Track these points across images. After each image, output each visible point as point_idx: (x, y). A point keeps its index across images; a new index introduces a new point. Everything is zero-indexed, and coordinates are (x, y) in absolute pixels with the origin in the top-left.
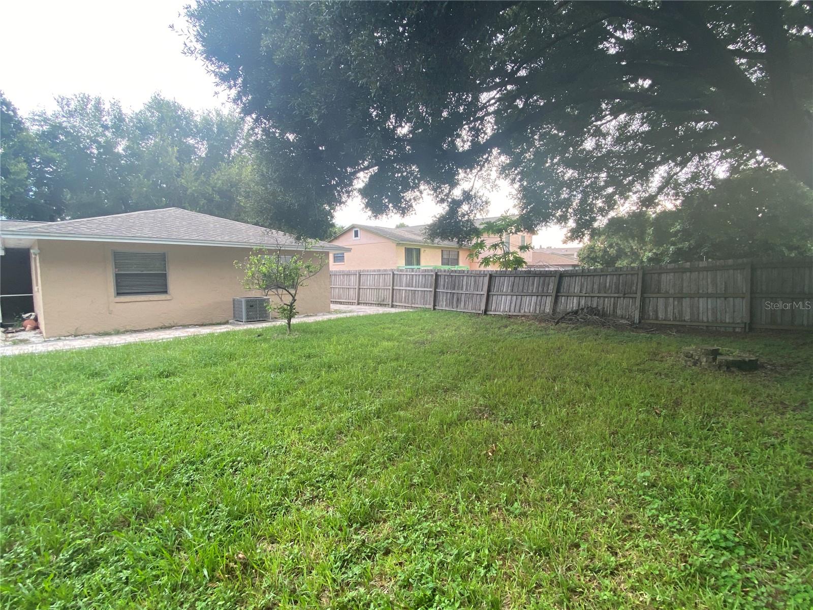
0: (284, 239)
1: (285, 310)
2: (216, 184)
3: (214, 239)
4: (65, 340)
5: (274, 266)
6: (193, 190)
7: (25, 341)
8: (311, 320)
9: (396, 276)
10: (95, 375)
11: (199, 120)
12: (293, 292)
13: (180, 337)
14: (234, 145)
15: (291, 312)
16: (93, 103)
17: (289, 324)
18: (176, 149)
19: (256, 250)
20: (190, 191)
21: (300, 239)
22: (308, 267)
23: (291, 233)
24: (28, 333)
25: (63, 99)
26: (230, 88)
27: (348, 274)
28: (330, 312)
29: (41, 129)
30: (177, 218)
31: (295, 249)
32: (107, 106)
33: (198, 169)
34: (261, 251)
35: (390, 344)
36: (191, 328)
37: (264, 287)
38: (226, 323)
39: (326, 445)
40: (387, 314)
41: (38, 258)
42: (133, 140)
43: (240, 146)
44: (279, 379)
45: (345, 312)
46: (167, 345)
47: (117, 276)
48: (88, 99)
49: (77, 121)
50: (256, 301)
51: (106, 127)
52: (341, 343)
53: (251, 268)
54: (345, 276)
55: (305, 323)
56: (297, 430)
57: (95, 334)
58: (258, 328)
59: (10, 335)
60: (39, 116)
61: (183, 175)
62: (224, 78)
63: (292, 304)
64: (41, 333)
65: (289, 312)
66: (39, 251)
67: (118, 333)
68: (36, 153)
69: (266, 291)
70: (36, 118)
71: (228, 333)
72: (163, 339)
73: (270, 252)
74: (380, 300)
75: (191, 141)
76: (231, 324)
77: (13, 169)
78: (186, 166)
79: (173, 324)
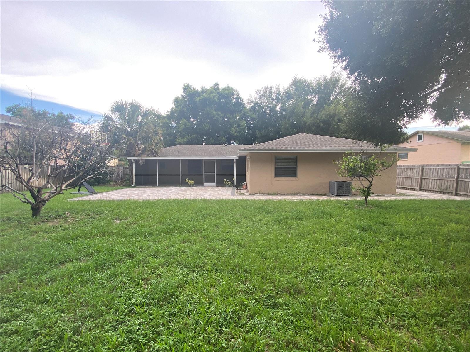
0: (366, 146)
1: (364, 191)
2: (321, 117)
3: (321, 148)
4: (256, 195)
5: (358, 162)
6: (310, 123)
7: (243, 194)
8: (382, 198)
9: (461, 170)
10: (268, 213)
11: (314, 85)
12: (370, 179)
13: (302, 200)
14: (332, 94)
15: (368, 192)
16: (269, 90)
17: (366, 199)
18: (302, 103)
19: (348, 153)
20: (308, 123)
21: (378, 145)
22: (383, 163)
23: (371, 141)
24: (244, 191)
25: (258, 91)
26: (343, 62)
27: (412, 168)
28: (395, 194)
29: (250, 106)
30: (303, 138)
31: (374, 151)
32: (274, 90)
33: (312, 111)
34: (350, 154)
35: (460, 226)
36: (307, 195)
37: (351, 175)
38: (325, 195)
39: (407, 292)
40: (452, 200)
41: (249, 160)
42: (284, 103)
43: (336, 94)
44: (364, 235)
45: (409, 196)
46: (297, 203)
47: (276, 168)
48: (267, 88)
49: (262, 100)
50: (343, 183)
51: (273, 100)
52: (409, 218)
53: (343, 164)
54: (409, 169)
55: (378, 201)
56: (381, 273)
57: (266, 194)
58: (345, 200)
59: (238, 191)
60: (250, 101)
61: (305, 116)
62: (339, 57)
63: (369, 187)
64: (248, 191)
65: (367, 192)
66: (250, 157)
67: (275, 194)
68: (248, 116)
69: (352, 178)
70: (249, 101)
71: (327, 201)
72: (295, 200)
73: (356, 154)
74: (443, 188)
75: (309, 97)
76: (328, 196)
77: (241, 124)
78: (307, 111)
79: (298, 193)
